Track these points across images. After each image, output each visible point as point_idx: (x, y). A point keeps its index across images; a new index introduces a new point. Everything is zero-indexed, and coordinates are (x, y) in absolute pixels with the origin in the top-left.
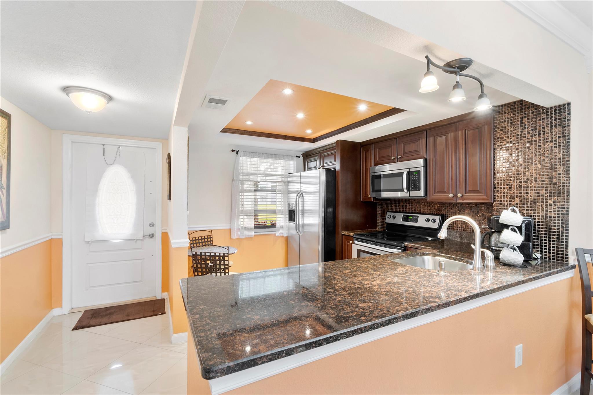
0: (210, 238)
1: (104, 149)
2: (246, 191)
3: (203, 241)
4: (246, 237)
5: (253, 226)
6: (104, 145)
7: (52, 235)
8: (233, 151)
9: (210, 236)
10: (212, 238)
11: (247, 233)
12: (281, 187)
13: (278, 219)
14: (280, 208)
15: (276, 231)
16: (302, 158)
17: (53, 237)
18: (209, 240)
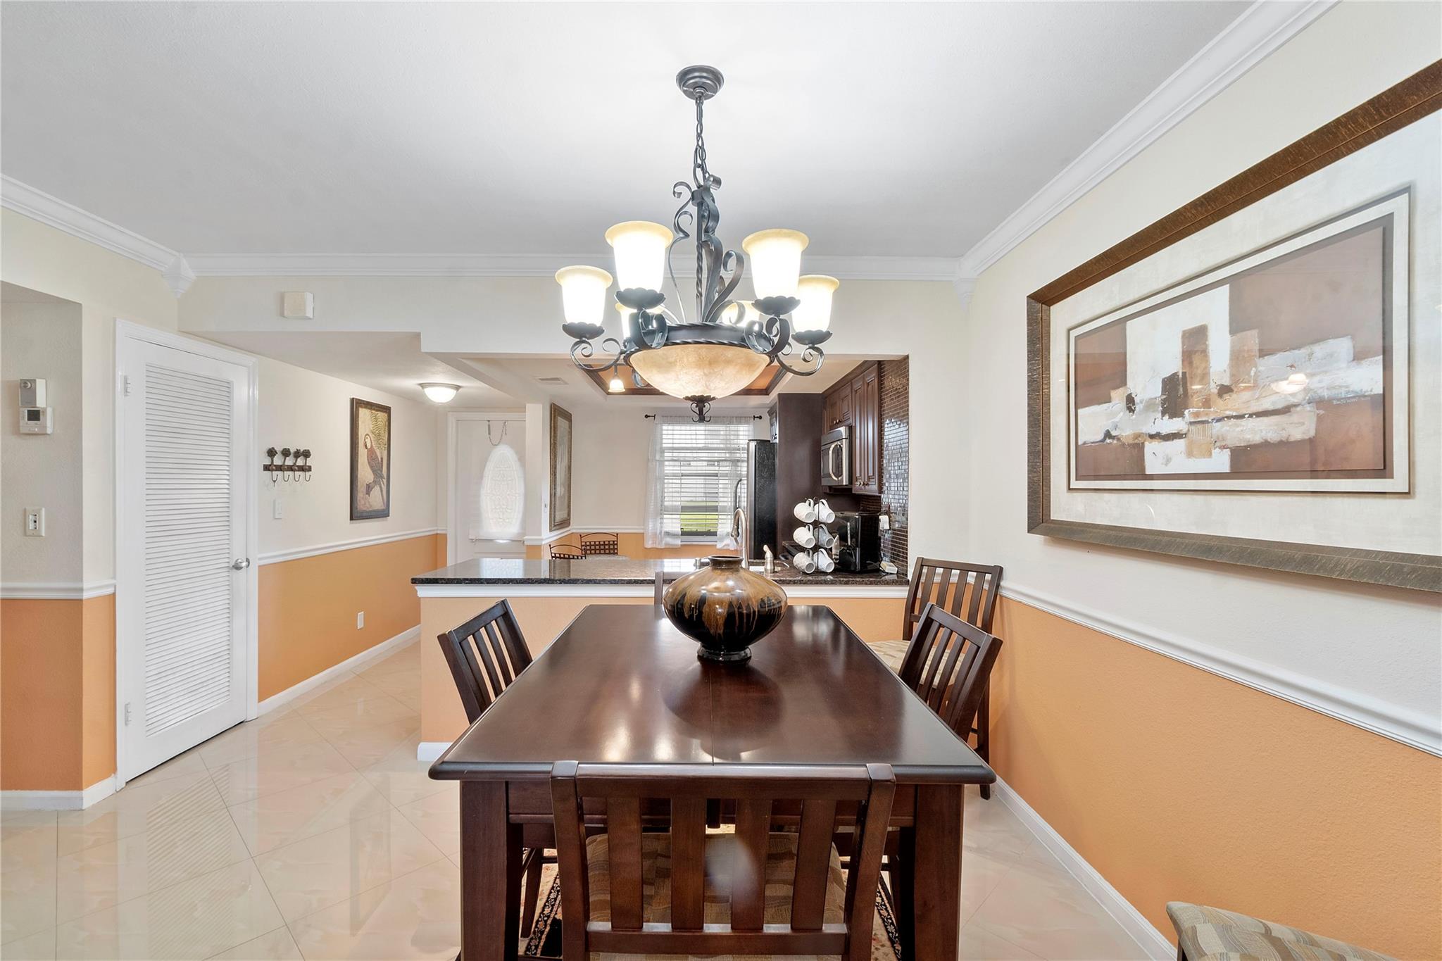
0: (614, 545)
1: (489, 426)
2: (668, 476)
3: (602, 547)
4: (667, 547)
5: (679, 531)
6: (489, 421)
7: (437, 530)
8: (647, 416)
9: (614, 542)
10: (617, 544)
11: (669, 540)
12: (727, 468)
13: (720, 521)
14: (725, 504)
15: (716, 542)
16: (766, 417)
17: (439, 532)
18: (612, 547)
